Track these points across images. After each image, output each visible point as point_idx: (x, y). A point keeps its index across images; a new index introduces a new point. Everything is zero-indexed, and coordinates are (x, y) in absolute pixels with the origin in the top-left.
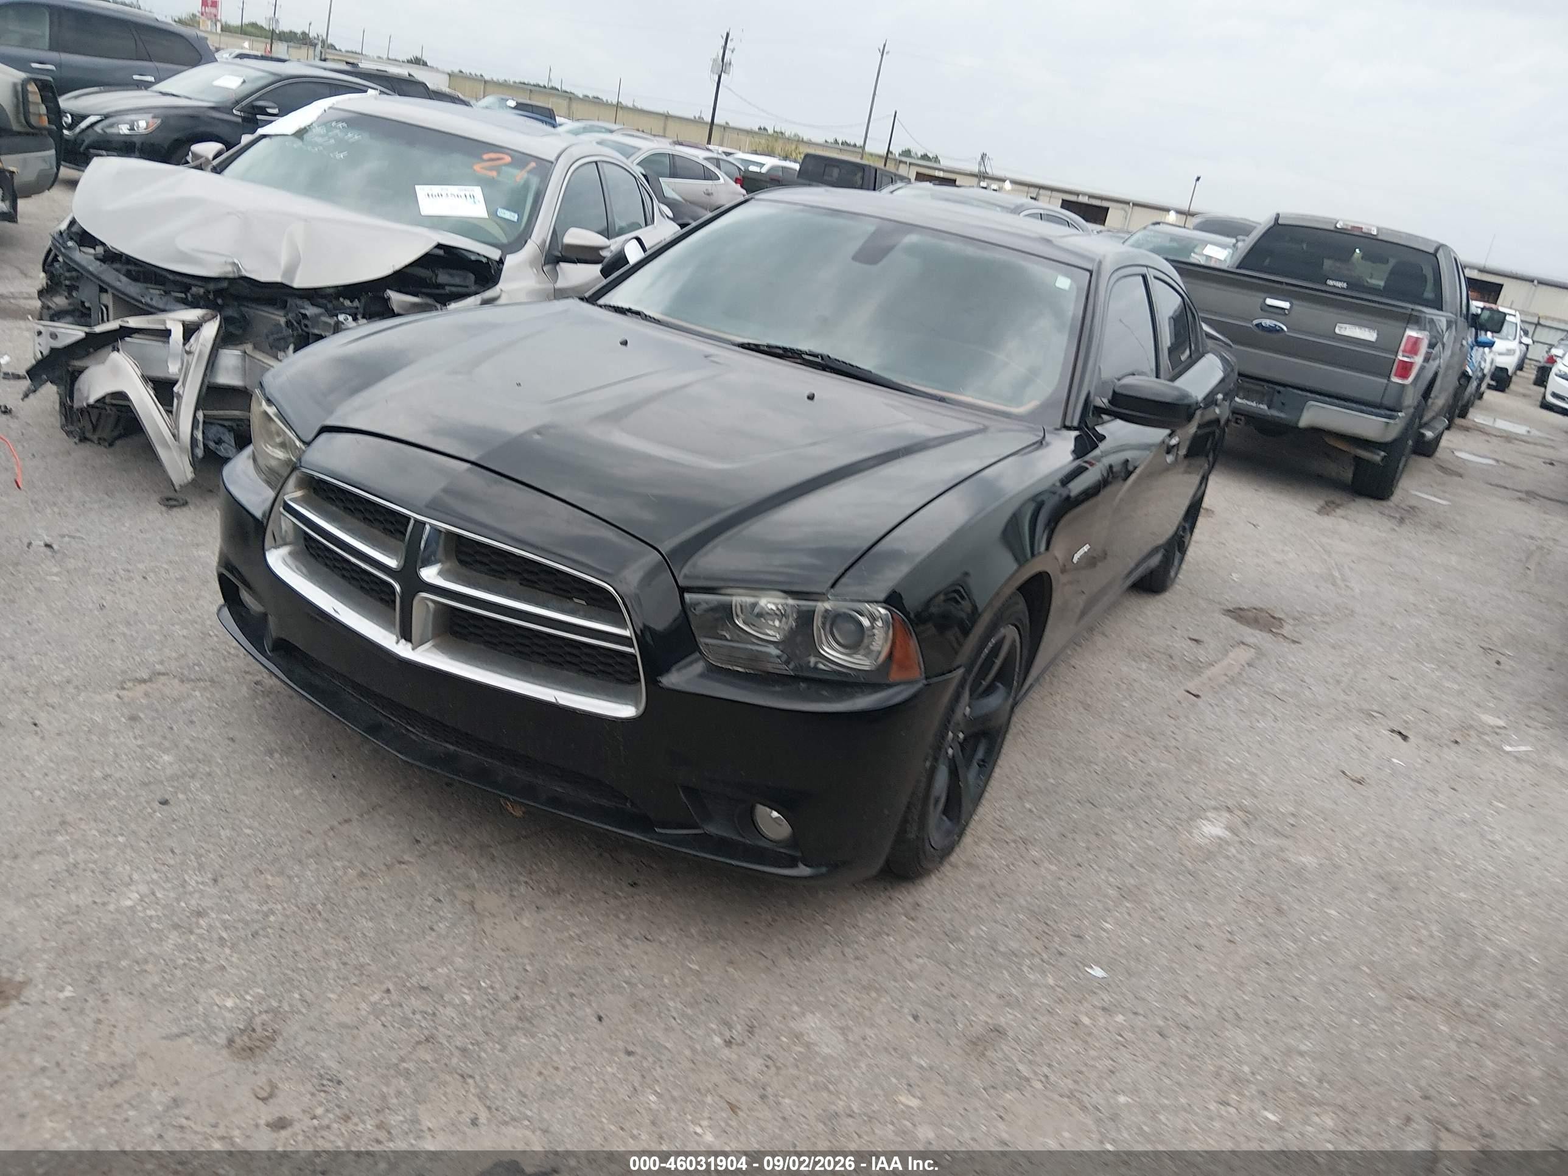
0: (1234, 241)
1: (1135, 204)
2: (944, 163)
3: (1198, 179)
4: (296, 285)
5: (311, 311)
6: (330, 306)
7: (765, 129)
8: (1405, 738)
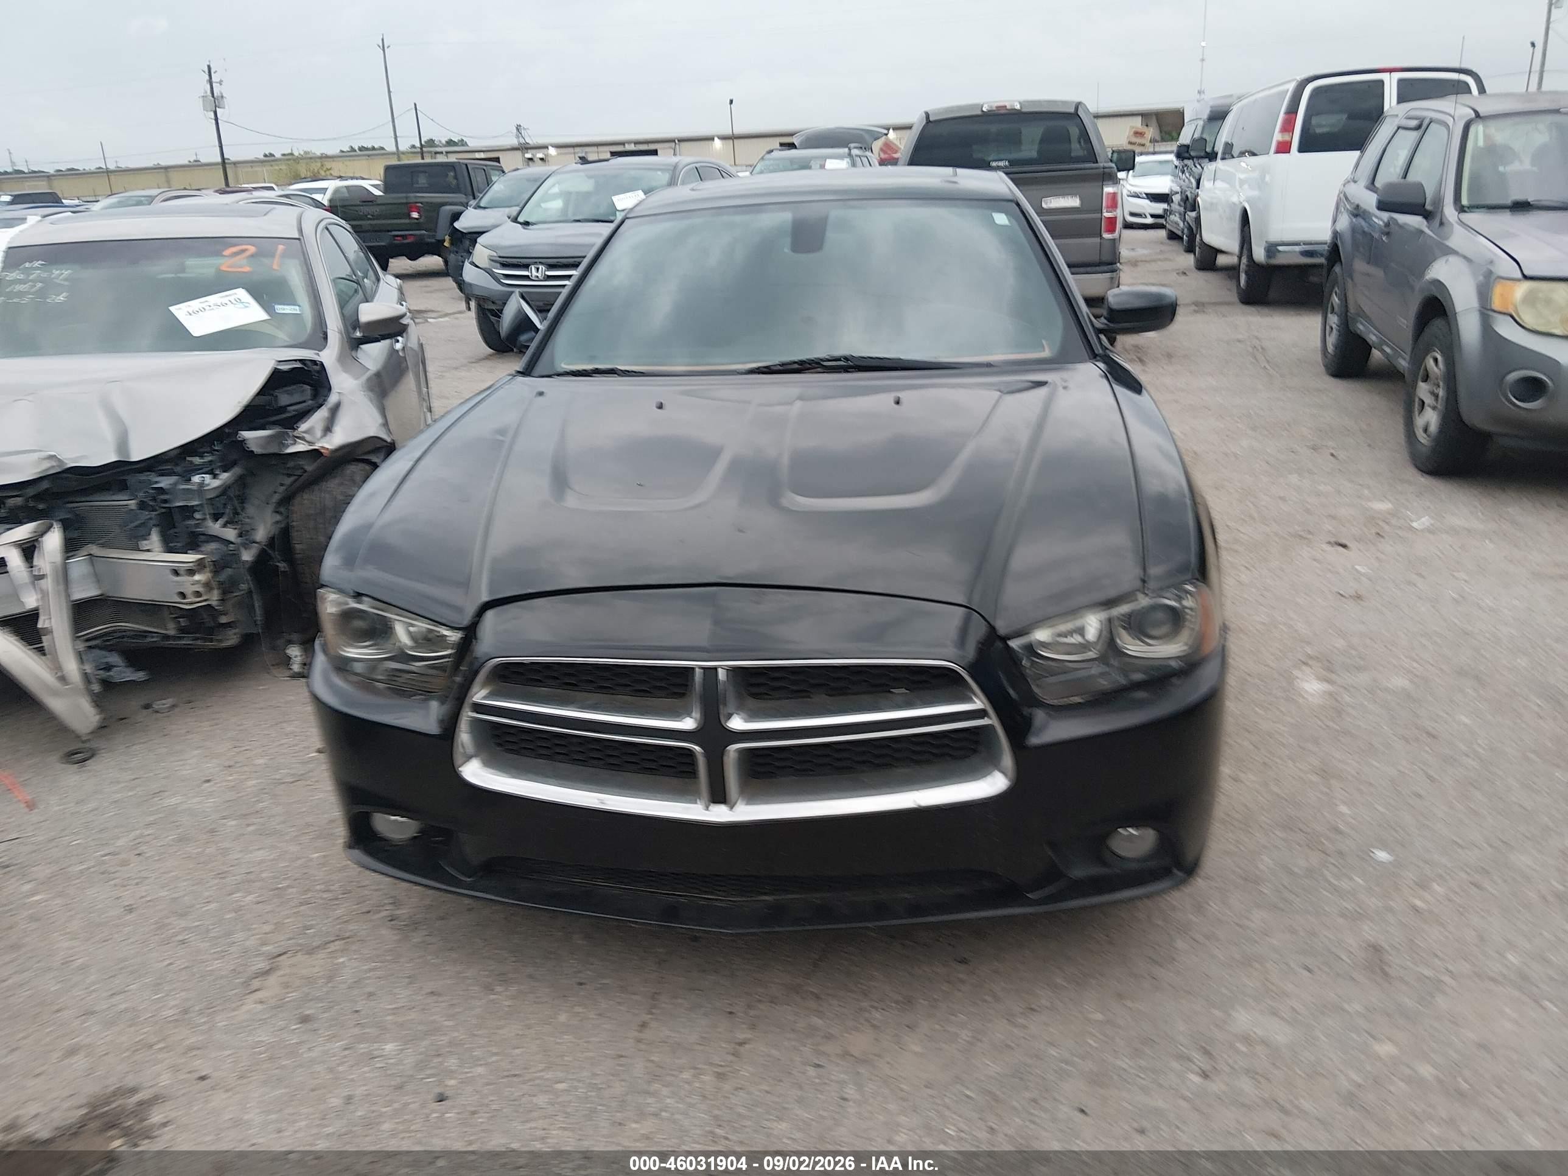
0: (846, 150)
1: (681, 140)
2: (472, 144)
3: (731, 102)
4: (135, 458)
5: (165, 482)
6: (178, 469)
7: (272, 155)
8: (1344, 546)
